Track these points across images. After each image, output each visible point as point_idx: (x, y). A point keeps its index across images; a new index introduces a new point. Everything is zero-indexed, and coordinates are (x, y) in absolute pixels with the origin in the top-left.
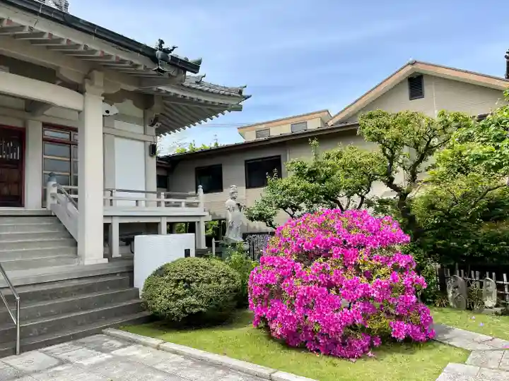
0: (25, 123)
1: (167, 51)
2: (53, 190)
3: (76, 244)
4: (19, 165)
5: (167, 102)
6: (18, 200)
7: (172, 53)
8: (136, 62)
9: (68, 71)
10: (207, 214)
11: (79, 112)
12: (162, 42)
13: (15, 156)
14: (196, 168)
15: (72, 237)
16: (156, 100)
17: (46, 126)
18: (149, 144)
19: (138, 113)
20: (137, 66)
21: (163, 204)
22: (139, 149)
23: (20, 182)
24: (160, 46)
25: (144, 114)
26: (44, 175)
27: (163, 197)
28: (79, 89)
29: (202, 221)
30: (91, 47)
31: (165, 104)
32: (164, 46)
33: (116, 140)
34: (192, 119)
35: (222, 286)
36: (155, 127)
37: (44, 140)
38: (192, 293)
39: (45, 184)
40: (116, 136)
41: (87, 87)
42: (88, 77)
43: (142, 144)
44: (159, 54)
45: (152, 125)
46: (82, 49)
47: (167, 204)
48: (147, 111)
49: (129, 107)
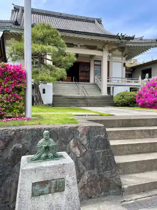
0: (90, 60)
1: (123, 36)
2: (96, 78)
3: (101, 91)
4: (89, 72)
5: (130, 48)
6: (88, 81)
7: (125, 36)
8: (115, 41)
9: (99, 46)
10: (142, 85)
11: (102, 56)
12: (122, 34)
13: (88, 70)
14: (142, 70)
15: (100, 89)
16: (126, 48)
17: (95, 61)
18: (123, 63)
19: (120, 53)
20: (115, 42)
21: (126, 82)
22: (120, 65)
23: (89, 77)
24: (121, 35)
25: (122, 53)
26: (94, 74)
27: (126, 79)
28: (102, 50)
29: (140, 87)
30: (104, 40)
31: (129, 49)
32: (122, 35)
33: (113, 63)
34: (139, 52)
35: (132, 97)
36: (126, 57)
37: (94, 65)
38: (124, 98)
39: (94, 77)
40: (113, 62)
41: (104, 49)
42: (104, 47)
43: (121, 63)
44: (121, 37)
45: (124, 57)
46: (102, 41)
47: (128, 82)
48: (123, 52)
49: (117, 52)
